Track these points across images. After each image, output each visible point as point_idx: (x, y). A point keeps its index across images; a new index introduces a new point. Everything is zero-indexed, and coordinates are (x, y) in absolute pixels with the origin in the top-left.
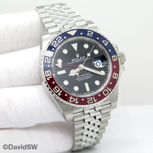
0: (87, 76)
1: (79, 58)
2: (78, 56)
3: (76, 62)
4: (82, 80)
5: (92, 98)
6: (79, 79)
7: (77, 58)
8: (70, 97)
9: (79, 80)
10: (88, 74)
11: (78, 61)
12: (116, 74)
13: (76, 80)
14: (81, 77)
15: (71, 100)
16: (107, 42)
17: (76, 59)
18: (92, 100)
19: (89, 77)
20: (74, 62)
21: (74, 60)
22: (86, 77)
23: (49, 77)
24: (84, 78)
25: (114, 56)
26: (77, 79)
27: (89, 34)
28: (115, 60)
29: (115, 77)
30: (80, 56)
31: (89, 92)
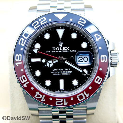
0: (66, 71)
1: (62, 48)
2: (61, 45)
3: (57, 51)
4: (58, 74)
5: (62, 100)
6: (55, 72)
7: (59, 47)
8: (36, 92)
9: (54, 74)
10: (67, 69)
11: (59, 51)
12: (100, 78)
13: (51, 72)
14: (58, 71)
15: (36, 95)
16: (99, 37)
17: (58, 49)
18: (62, 101)
19: (68, 73)
20: (54, 51)
21: (56, 49)
22: (63, 72)
23: (18, 62)
24: (61, 73)
25: (104, 56)
26: (53, 72)
27: (80, 23)
28: (103, 61)
29: (97, 82)
30: (63, 46)
31: (62, 91)
